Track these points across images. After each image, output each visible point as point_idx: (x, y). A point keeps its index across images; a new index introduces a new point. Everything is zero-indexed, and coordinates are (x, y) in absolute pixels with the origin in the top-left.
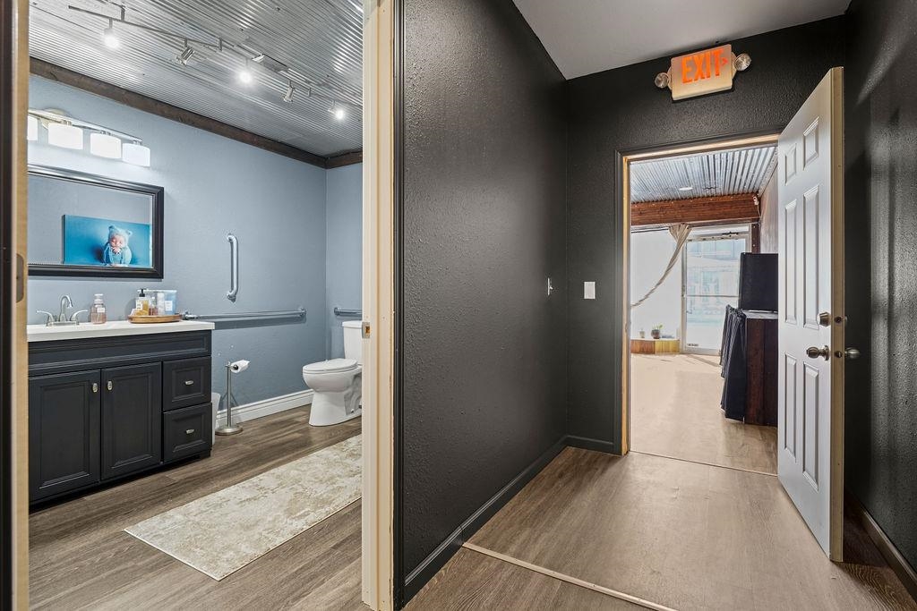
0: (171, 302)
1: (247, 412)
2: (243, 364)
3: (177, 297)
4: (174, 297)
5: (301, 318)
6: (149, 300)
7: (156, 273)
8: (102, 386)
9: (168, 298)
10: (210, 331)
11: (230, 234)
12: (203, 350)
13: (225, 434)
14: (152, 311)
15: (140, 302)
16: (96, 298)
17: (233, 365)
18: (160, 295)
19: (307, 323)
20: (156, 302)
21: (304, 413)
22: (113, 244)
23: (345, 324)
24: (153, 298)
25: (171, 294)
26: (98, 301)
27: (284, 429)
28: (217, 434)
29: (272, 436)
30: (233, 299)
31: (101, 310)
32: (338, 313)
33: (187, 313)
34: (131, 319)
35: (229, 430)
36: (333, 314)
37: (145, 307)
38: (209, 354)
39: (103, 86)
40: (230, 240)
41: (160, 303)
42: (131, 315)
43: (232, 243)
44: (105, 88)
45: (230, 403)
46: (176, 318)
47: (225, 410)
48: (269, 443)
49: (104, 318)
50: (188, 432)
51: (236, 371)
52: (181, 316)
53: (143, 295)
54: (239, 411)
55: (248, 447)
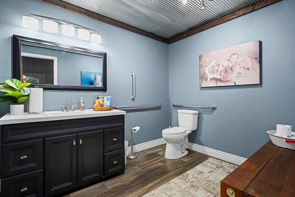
0: (109, 101)
1: (139, 148)
2: (137, 128)
3: (111, 99)
4: (110, 99)
5: (159, 108)
6: (100, 100)
7: (104, 89)
8: (78, 142)
9: (108, 100)
10: (124, 115)
11: (132, 72)
12: (121, 124)
13: (130, 159)
14: (102, 105)
15: (97, 101)
16: (81, 99)
17: (133, 129)
18: (105, 98)
19: (162, 110)
20: (103, 101)
21: (161, 149)
22: (96, 80)
23: (179, 111)
24: (102, 99)
25: (109, 98)
26: (81, 101)
27: (155, 159)
28: (127, 158)
29: (150, 163)
30: (133, 100)
31: (82, 105)
32: (174, 106)
33: (116, 106)
34: (93, 108)
35: (132, 157)
36: (172, 106)
37: (99, 103)
38: (123, 126)
39: (83, 10)
40: (132, 75)
41: (105, 101)
42: (93, 107)
43: (133, 76)
44: (84, 11)
45: (132, 144)
46: (111, 108)
47: (131, 147)
48: (149, 168)
49: (84, 108)
50: (115, 162)
51: (134, 132)
52: (113, 107)
53: (98, 98)
54: (136, 147)
55: (140, 169)
